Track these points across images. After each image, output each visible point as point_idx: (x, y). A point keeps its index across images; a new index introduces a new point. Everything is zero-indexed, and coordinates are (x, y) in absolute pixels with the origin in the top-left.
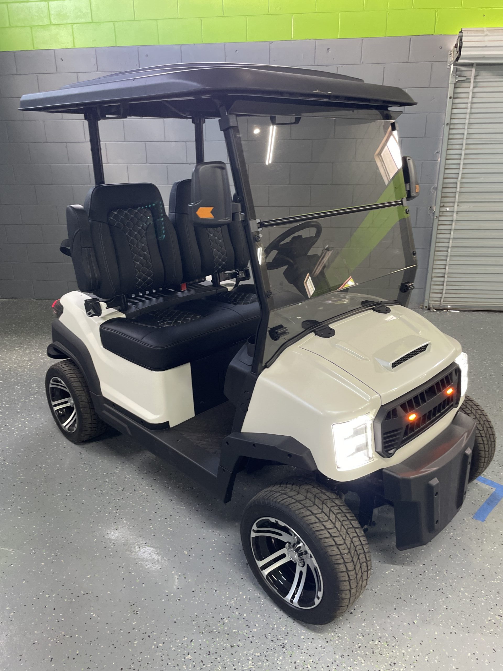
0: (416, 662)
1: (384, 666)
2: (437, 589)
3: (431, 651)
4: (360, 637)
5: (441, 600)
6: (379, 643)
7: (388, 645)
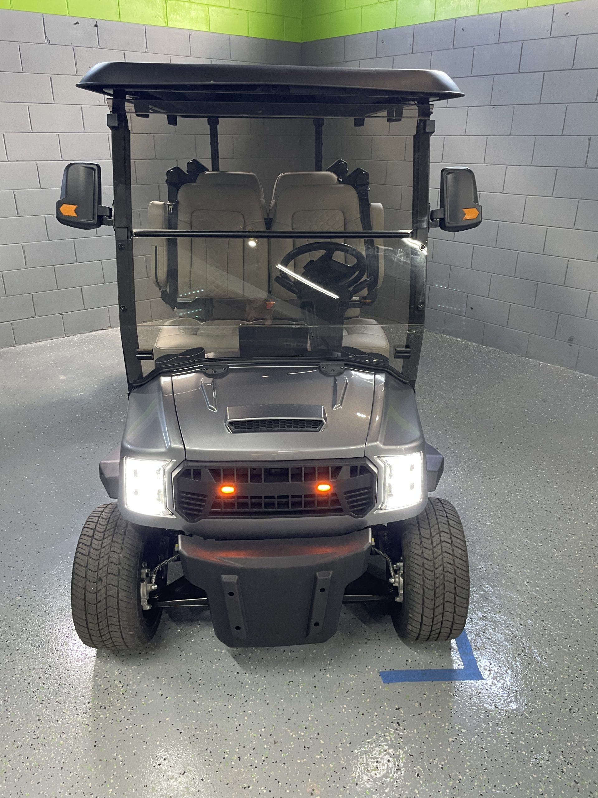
0: (119, 721)
1: (97, 703)
2: (229, 694)
3: (142, 726)
4: (116, 673)
5: (216, 703)
6: (121, 687)
7: (123, 694)
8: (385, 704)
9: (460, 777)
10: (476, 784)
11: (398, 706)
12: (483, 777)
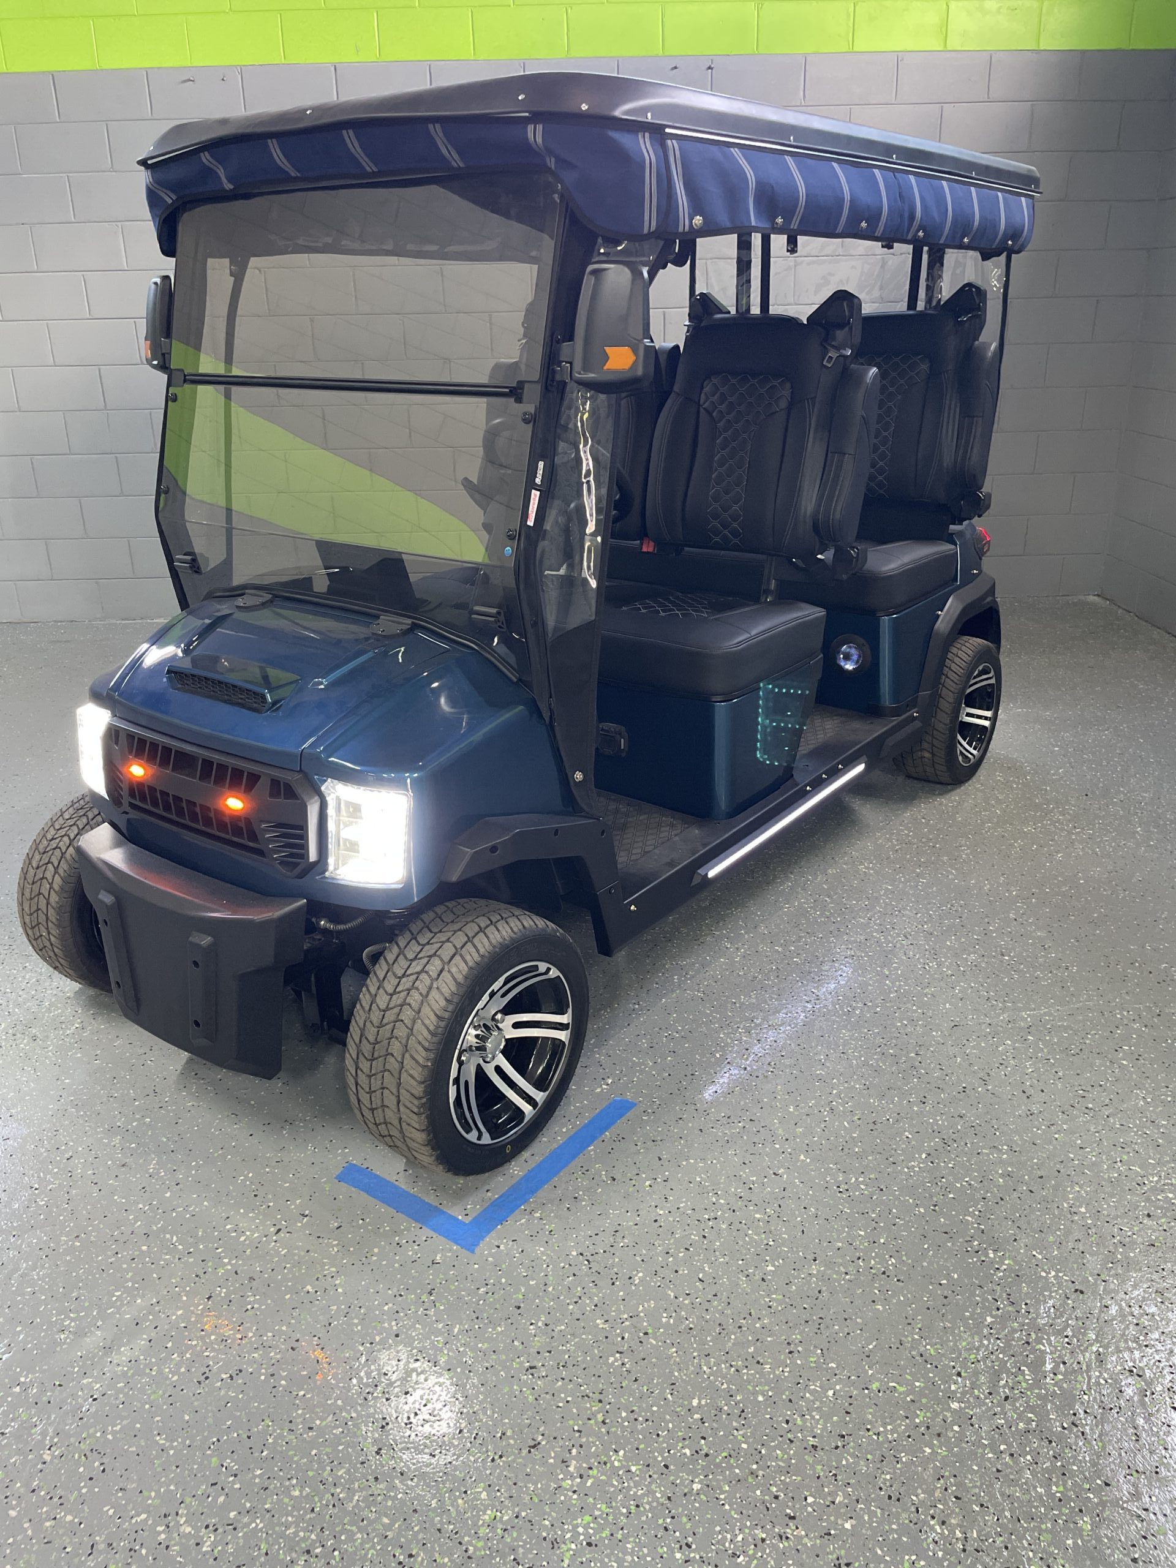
8: (298, 1201)
9: (250, 1335)
10: (256, 1355)
11: (310, 1212)
12: (276, 1354)
